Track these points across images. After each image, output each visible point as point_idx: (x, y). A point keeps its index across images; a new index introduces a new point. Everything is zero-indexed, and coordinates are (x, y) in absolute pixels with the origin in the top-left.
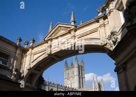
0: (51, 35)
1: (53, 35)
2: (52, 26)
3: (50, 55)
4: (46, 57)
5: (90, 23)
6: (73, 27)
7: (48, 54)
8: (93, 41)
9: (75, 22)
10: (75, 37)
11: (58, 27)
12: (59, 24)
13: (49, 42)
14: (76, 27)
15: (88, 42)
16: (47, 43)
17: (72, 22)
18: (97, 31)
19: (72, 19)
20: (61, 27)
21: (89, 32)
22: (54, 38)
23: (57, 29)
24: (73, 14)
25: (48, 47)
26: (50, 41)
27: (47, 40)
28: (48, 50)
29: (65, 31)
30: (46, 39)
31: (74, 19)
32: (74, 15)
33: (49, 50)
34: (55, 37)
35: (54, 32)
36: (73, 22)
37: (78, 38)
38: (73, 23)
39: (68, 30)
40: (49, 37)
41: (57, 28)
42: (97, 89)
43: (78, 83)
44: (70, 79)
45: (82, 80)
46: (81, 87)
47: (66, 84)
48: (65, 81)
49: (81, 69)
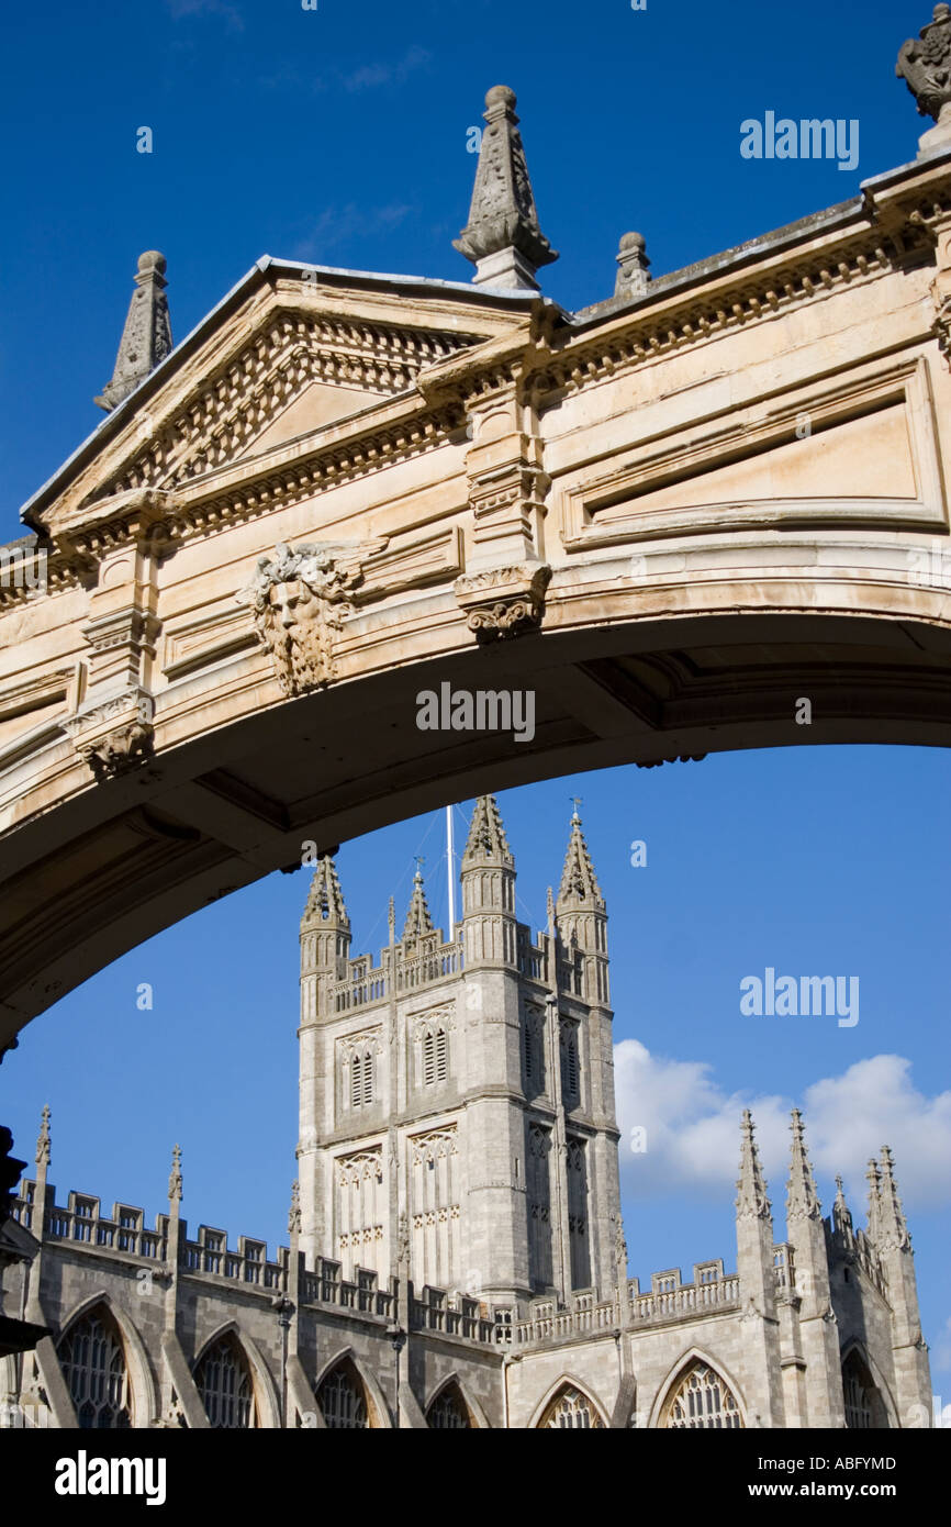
0: (146, 452)
1: (183, 452)
2: (159, 306)
3: (117, 759)
4: (67, 810)
5: (781, 271)
6: (506, 335)
7: (94, 762)
8: (824, 558)
9: (531, 252)
10: (534, 483)
11: (262, 335)
12: (272, 274)
13: (120, 565)
14: (552, 324)
15: (747, 566)
16: (85, 572)
17: (493, 247)
18: (898, 399)
19: (492, 196)
20: (311, 320)
21: (757, 414)
22: (191, 495)
23: (236, 361)
24: (512, 119)
25: (98, 639)
26: (129, 553)
27: (86, 534)
28: (94, 697)
29: (372, 398)
30: (65, 517)
31: (522, 198)
32: (515, 143)
33: (119, 684)
34: (218, 483)
35: (196, 402)
36: (506, 258)
37: (592, 509)
38: (497, 273)
39: (431, 372)
40: (108, 489)
41: (250, 348)
42: (808, 1307)
43: (507, 1208)
44: (383, 1158)
45: (575, 1165)
46: (562, 1277)
47: (318, 1233)
48: (306, 1180)
49: (562, 1002)
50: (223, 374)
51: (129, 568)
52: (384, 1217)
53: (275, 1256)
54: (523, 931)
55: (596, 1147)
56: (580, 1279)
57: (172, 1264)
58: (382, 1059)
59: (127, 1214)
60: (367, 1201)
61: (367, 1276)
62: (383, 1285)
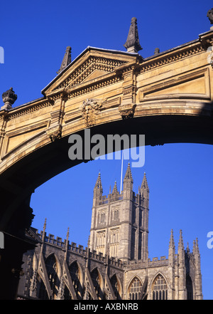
0: (64, 81)
1: (71, 82)
2: (70, 56)
3: (55, 137)
4: (46, 147)
5: (183, 51)
6: (131, 61)
7: (51, 138)
8: (187, 104)
9: (138, 48)
10: (134, 89)
11: (87, 60)
12: (90, 49)
13: (58, 102)
14: (140, 59)
16: (52, 103)
17: (131, 46)
18: (203, 75)
19: (131, 36)
20: (96, 58)
21: (177, 78)
22: (72, 90)
23: (82, 65)
24: (136, 23)
25: (53, 116)
26: (60, 100)
27: (52, 96)
28: (52, 126)
29: (106, 73)
30: (49, 93)
31: (137, 37)
32: (136, 28)
33: (56, 123)
34: (77, 88)
35: (74, 72)
36: (133, 48)
37: (145, 94)
38: (131, 50)
39: (117, 68)
40: (57, 88)
41: (85, 63)
42: (181, 266)
43: (127, 244)
44: (106, 233)
45: (140, 237)
46: (136, 257)
47: (93, 245)
48: (92, 236)
49: (140, 207)
50: (79, 67)
51: (60, 103)
52: (105, 244)
53: (85, 249)
54: (134, 193)
55: (144, 234)
56: (140, 258)
57: (66, 248)
58: (107, 215)
59: (59, 238)
60: (102, 241)
61: (101, 254)
62: (104, 256)
